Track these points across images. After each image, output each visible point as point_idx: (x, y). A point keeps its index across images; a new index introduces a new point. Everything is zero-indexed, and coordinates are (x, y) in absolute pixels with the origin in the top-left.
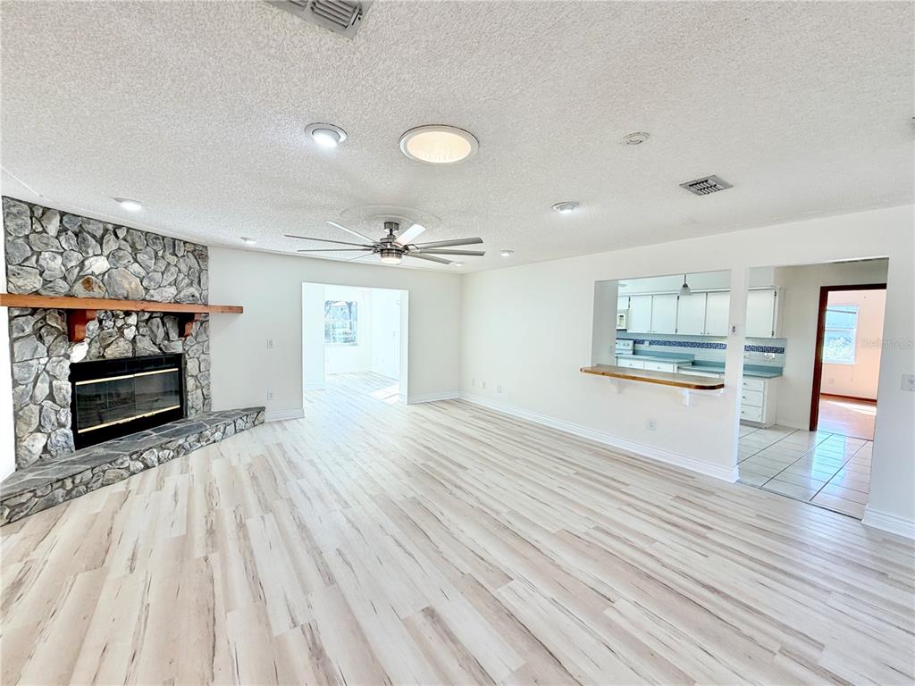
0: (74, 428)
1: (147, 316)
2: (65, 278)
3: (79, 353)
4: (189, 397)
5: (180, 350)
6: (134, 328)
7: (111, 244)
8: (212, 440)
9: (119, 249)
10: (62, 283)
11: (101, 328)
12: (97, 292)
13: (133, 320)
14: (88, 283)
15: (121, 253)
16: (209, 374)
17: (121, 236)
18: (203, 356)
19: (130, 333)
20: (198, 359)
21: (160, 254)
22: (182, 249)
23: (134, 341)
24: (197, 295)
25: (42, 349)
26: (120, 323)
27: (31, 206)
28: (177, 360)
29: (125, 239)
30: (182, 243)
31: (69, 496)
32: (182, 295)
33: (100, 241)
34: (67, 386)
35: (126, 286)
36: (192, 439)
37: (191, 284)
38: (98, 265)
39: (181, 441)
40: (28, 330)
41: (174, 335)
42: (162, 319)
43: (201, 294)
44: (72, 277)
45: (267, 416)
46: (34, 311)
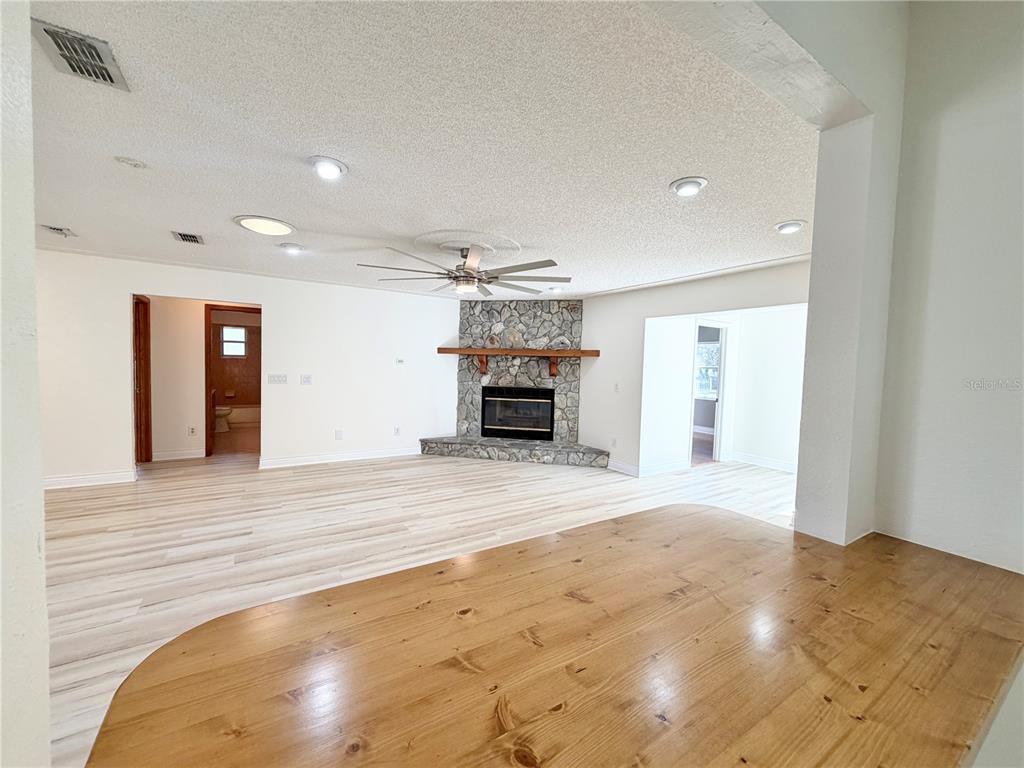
0: (483, 424)
1: (527, 359)
2: (482, 338)
3: (486, 381)
4: (555, 425)
5: (550, 387)
6: (517, 368)
7: (506, 314)
8: (542, 460)
9: (511, 316)
10: (480, 340)
11: (498, 366)
12: (497, 345)
13: (517, 362)
14: (492, 340)
15: (511, 318)
16: (577, 411)
17: (512, 307)
18: (570, 394)
19: (513, 371)
20: (566, 395)
21: (539, 314)
22: (556, 307)
23: (516, 376)
24: (568, 342)
25: (470, 376)
26: (508, 364)
27: (470, 302)
28: (549, 394)
29: (515, 309)
30: (556, 303)
31: (449, 454)
32: (552, 343)
33: (499, 313)
34: (479, 398)
35: (512, 339)
36: (525, 452)
37: (563, 334)
38: (498, 328)
39: (514, 451)
40: (465, 366)
41: (545, 373)
42: (538, 362)
43: (572, 342)
44: (485, 336)
45: (612, 462)
46: (469, 356)
